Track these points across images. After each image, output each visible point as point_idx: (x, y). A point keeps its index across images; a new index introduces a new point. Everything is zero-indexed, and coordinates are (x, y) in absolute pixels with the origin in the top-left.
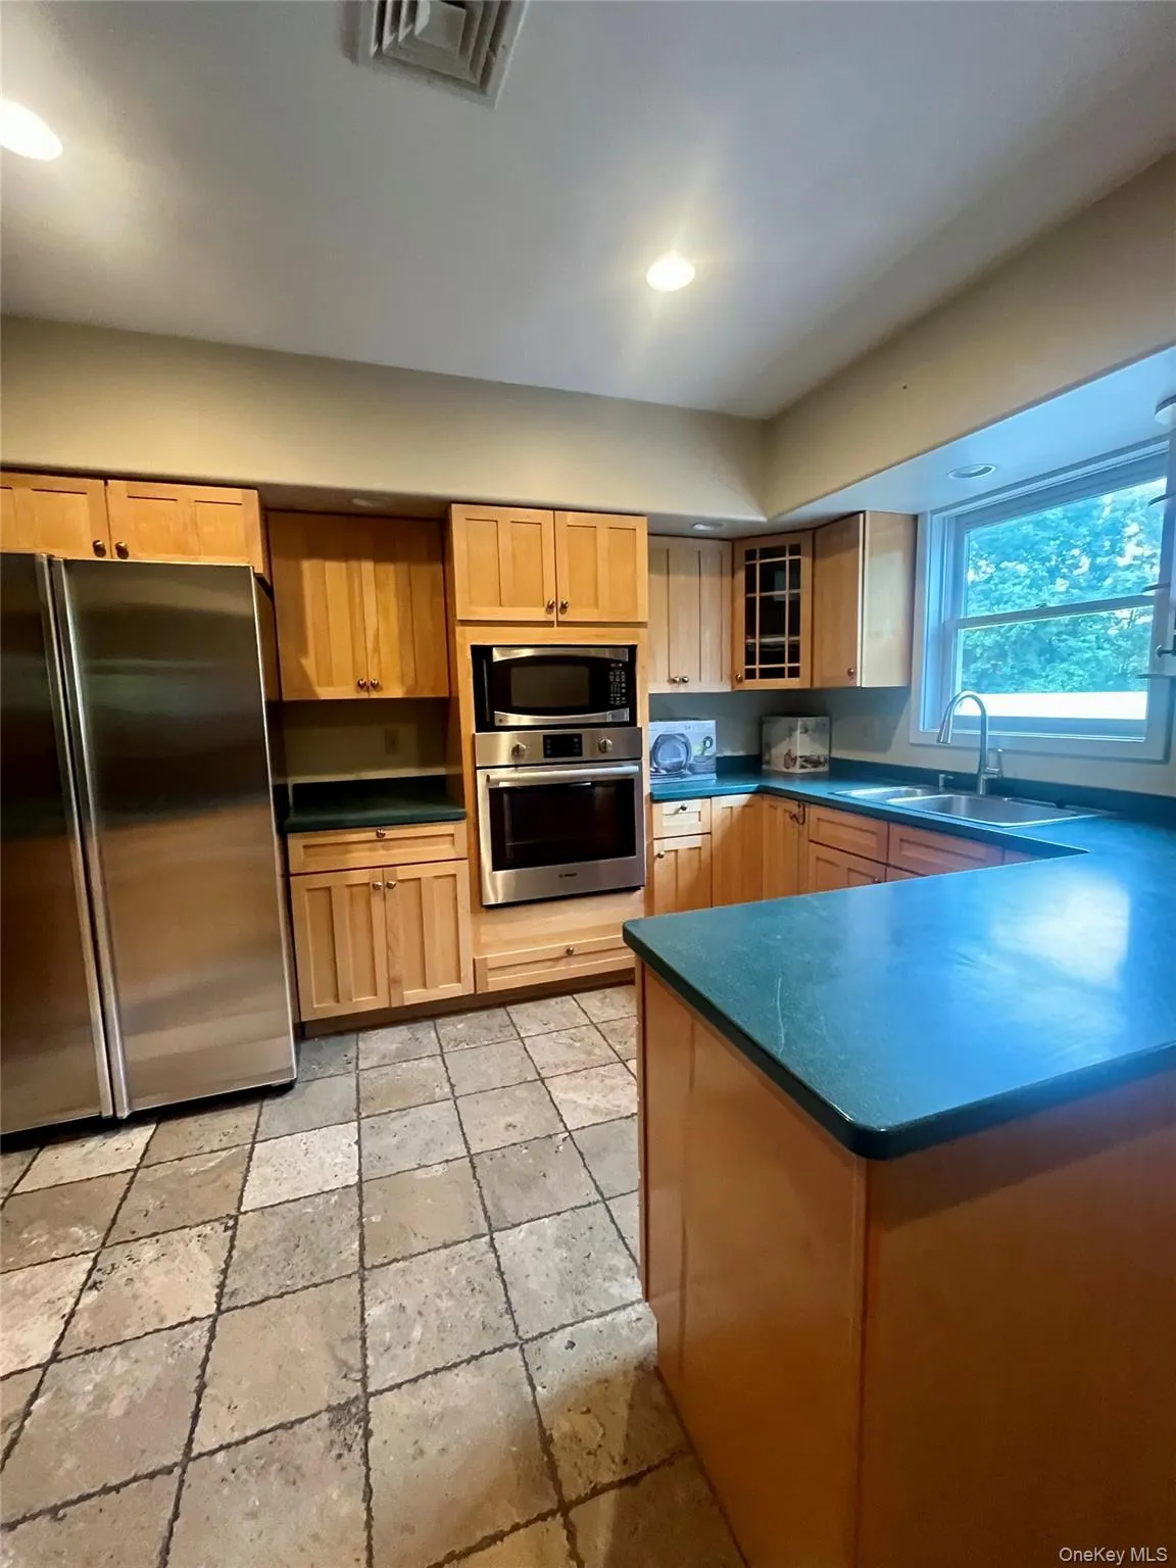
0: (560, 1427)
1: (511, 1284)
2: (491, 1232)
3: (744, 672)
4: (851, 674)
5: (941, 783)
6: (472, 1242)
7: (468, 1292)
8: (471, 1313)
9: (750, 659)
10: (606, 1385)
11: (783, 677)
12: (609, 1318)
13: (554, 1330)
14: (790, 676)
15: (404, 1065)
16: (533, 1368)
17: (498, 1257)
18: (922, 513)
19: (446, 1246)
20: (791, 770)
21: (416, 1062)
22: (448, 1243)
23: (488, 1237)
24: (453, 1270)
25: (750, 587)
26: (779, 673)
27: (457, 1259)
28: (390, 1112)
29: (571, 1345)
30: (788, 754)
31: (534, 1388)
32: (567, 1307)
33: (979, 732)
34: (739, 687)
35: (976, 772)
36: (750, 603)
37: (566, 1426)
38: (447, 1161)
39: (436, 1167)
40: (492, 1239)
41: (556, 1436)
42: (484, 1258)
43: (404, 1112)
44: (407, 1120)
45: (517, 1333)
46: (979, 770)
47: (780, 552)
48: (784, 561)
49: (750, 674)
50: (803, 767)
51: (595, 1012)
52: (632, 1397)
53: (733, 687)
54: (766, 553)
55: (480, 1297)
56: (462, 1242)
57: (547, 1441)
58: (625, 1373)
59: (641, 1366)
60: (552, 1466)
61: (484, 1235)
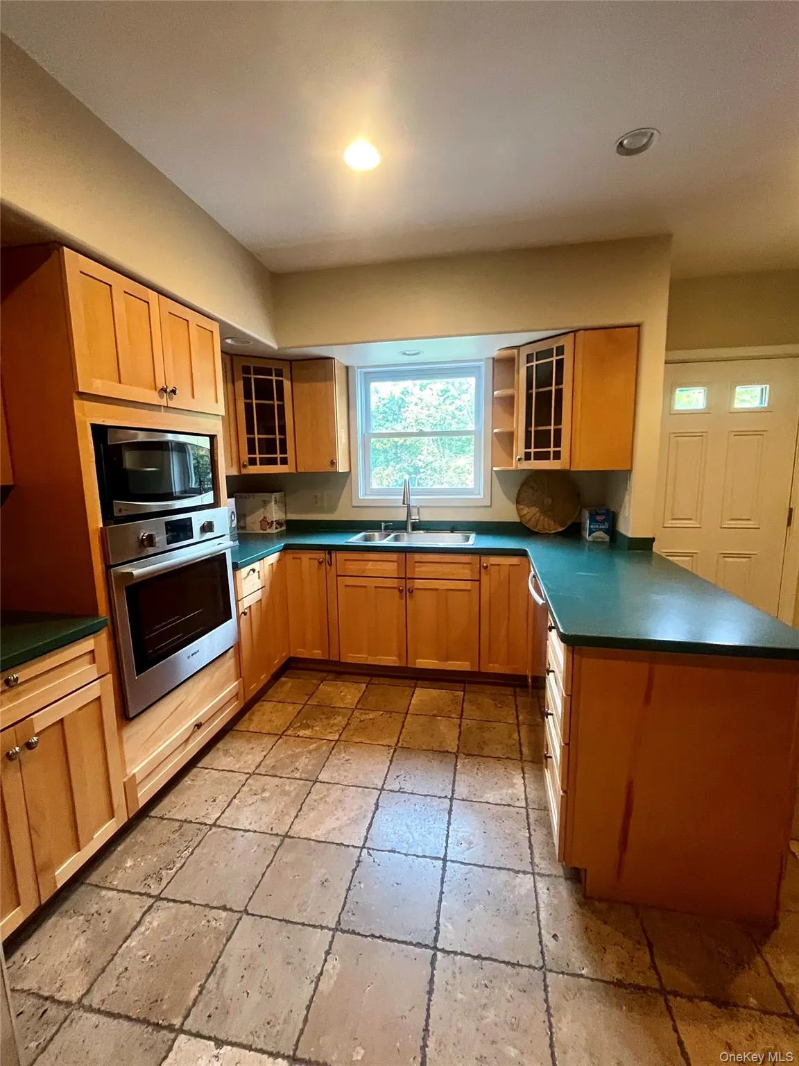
0: (612, 972)
1: (492, 954)
2: (435, 948)
3: (247, 460)
4: (333, 463)
5: (383, 528)
6: (436, 967)
7: (487, 992)
8: (509, 996)
9: (251, 450)
10: (589, 930)
11: (277, 464)
12: (542, 905)
13: (541, 942)
14: (281, 464)
15: (132, 942)
16: (565, 969)
17: (462, 954)
18: (352, 366)
19: (430, 992)
20: (269, 531)
21: (142, 929)
22: (428, 989)
23: (439, 955)
24: (460, 996)
25: (247, 395)
26: (273, 462)
27: (449, 988)
28: (202, 987)
29: (555, 936)
30: (264, 519)
31: (582, 976)
32: (526, 925)
33: (402, 498)
34: (244, 471)
35: (405, 519)
36: (248, 408)
37: (613, 967)
38: (328, 953)
39: (328, 966)
40: (443, 950)
41: (619, 976)
42: (458, 966)
43: (218, 972)
44: (233, 974)
45: (536, 968)
46: (407, 518)
47: (269, 372)
48: (276, 380)
49: (252, 462)
50: (276, 528)
51: (237, 766)
52: (601, 920)
53: (240, 471)
54: (258, 371)
55: (496, 982)
56: (433, 975)
57: (619, 984)
58: (583, 914)
59: (581, 905)
60: (637, 987)
61: (435, 955)
